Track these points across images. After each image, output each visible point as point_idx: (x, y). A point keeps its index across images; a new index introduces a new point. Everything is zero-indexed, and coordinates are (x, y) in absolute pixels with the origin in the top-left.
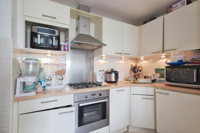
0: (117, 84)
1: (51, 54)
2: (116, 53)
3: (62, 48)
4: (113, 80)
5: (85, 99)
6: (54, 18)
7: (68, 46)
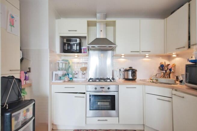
0: (136, 81)
1: (78, 56)
2: (131, 52)
3: (83, 51)
4: (131, 77)
5: (95, 90)
6: (76, 31)
7: (86, 49)
